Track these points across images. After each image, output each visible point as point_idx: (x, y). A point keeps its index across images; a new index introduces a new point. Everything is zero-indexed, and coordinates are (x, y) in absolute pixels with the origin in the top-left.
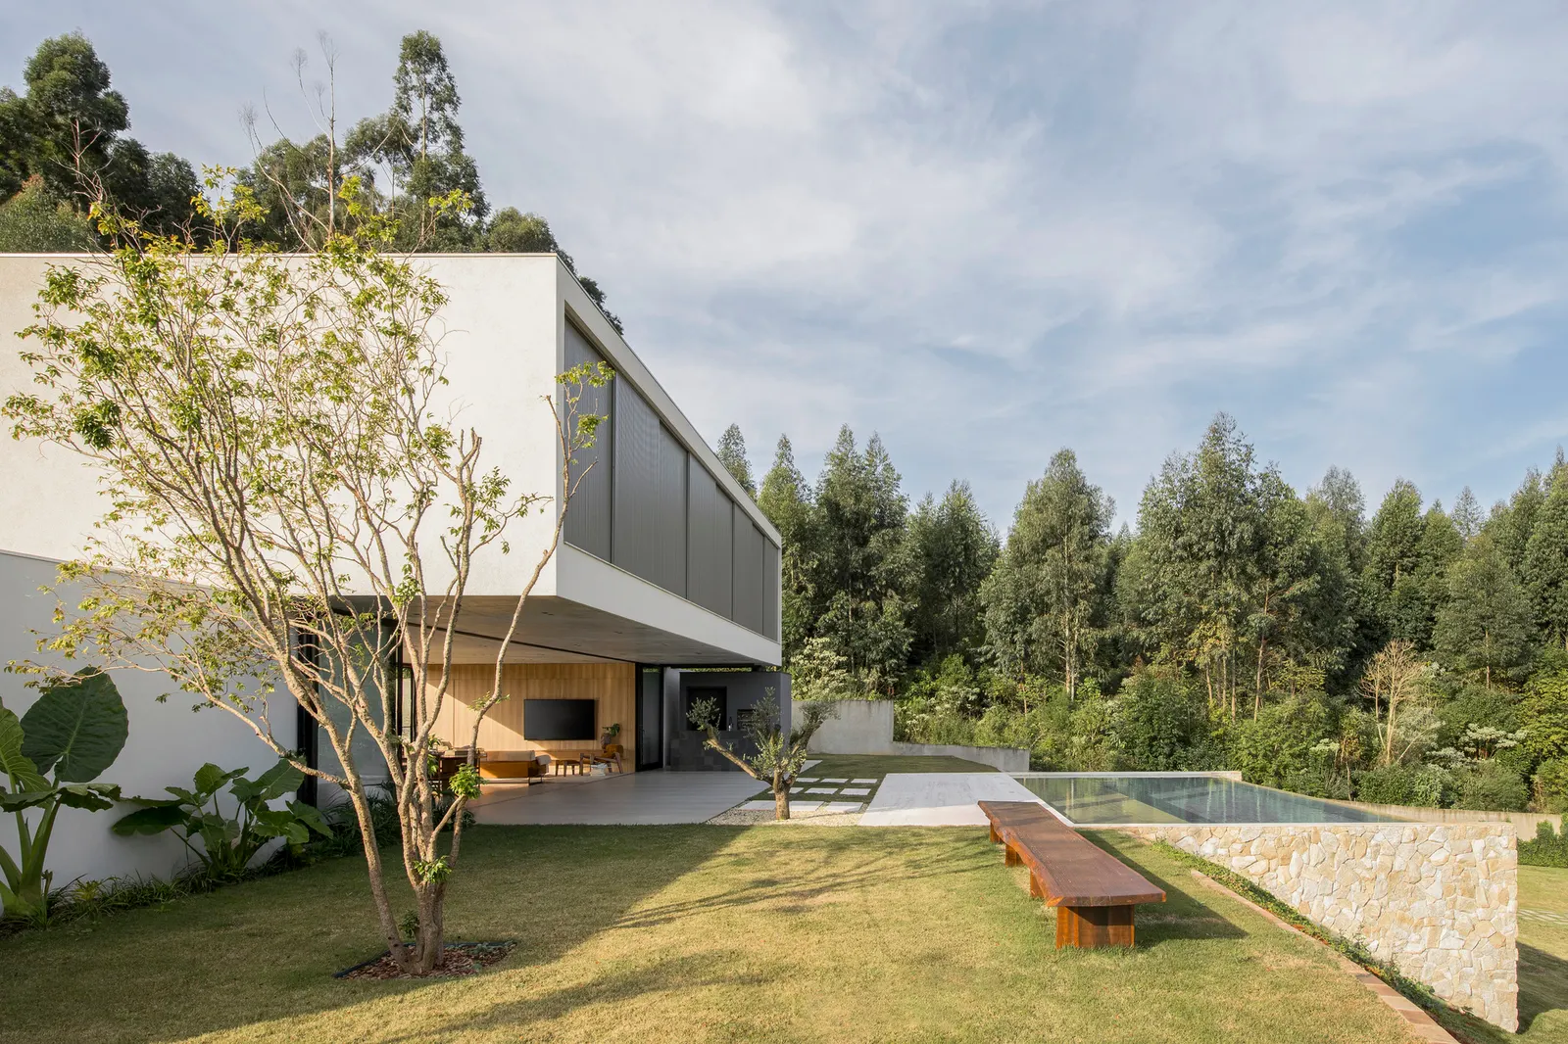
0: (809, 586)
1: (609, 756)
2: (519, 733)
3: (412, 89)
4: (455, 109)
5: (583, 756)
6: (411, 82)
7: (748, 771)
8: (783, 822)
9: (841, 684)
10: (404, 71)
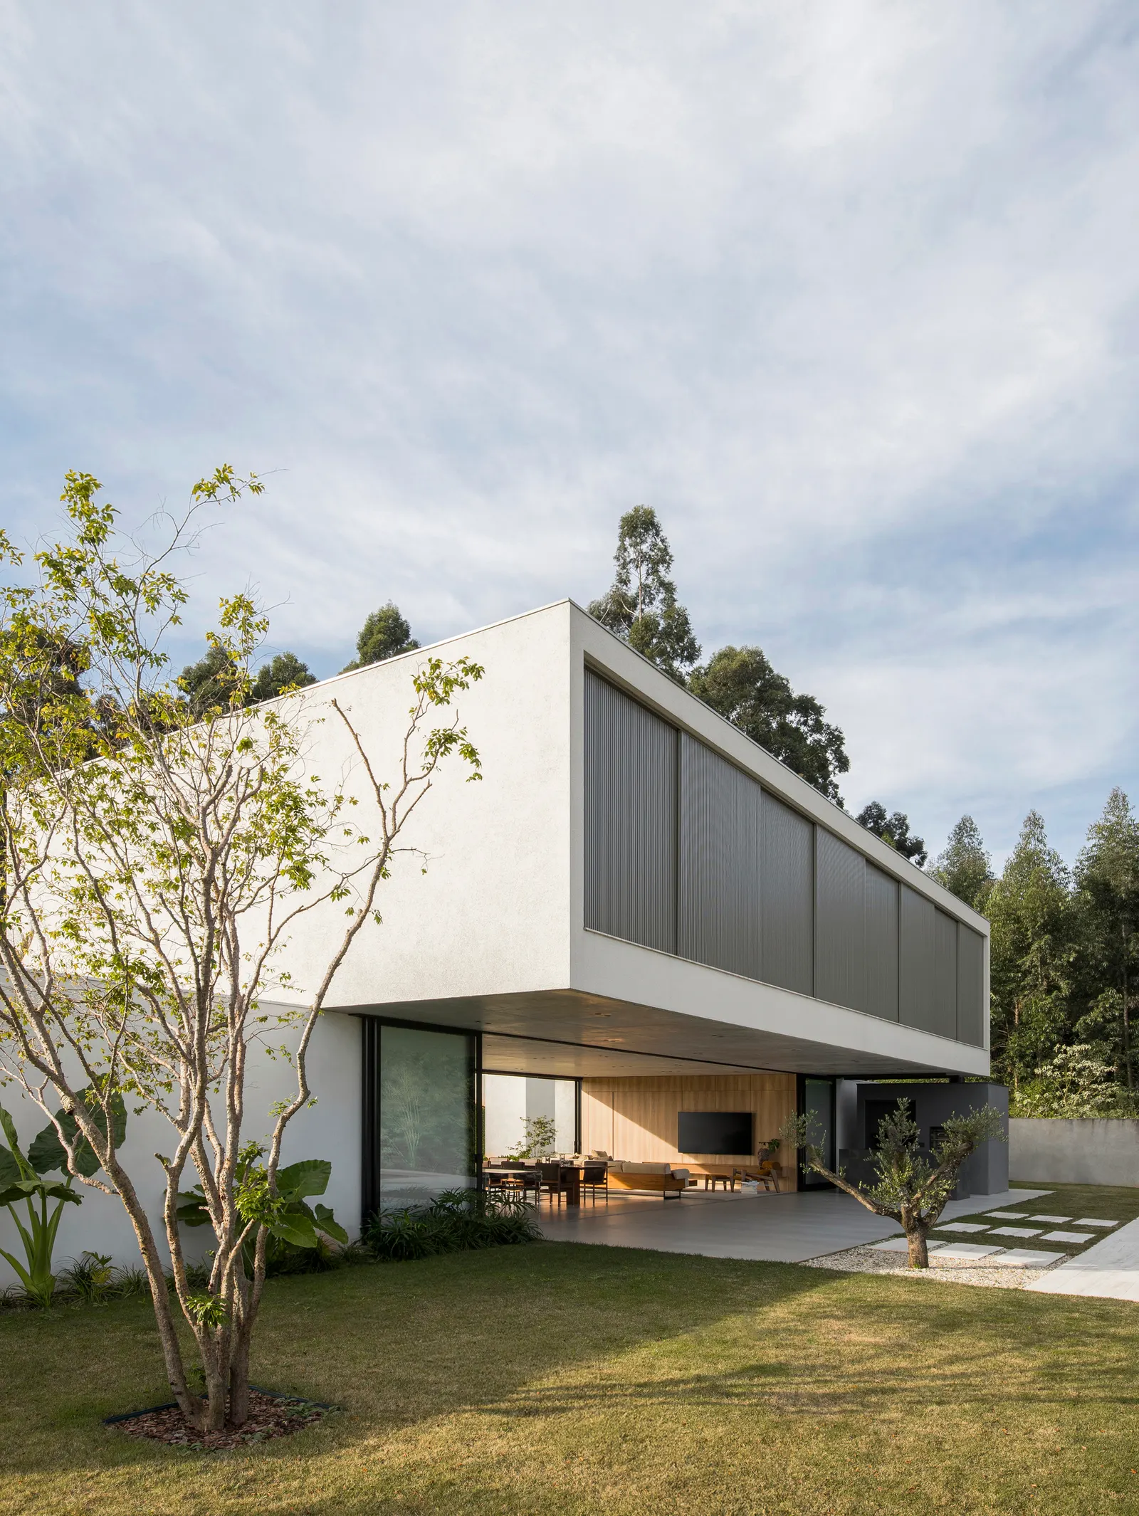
0: (1062, 984)
1: (762, 1175)
2: (674, 1145)
3: (630, 562)
4: (668, 567)
5: (736, 1172)
6: (629, 556)
7: (865, 1203)
8: (916, 1273)
9: (1109, 1100)
10: (623, 549)
